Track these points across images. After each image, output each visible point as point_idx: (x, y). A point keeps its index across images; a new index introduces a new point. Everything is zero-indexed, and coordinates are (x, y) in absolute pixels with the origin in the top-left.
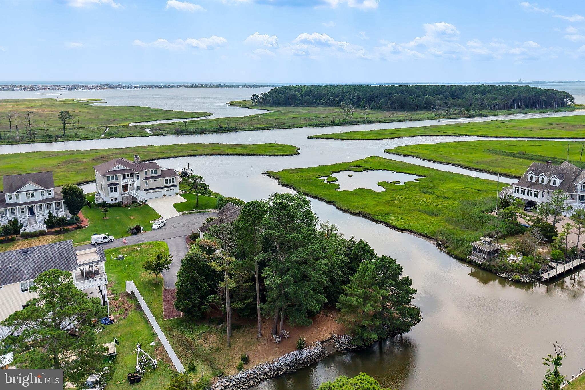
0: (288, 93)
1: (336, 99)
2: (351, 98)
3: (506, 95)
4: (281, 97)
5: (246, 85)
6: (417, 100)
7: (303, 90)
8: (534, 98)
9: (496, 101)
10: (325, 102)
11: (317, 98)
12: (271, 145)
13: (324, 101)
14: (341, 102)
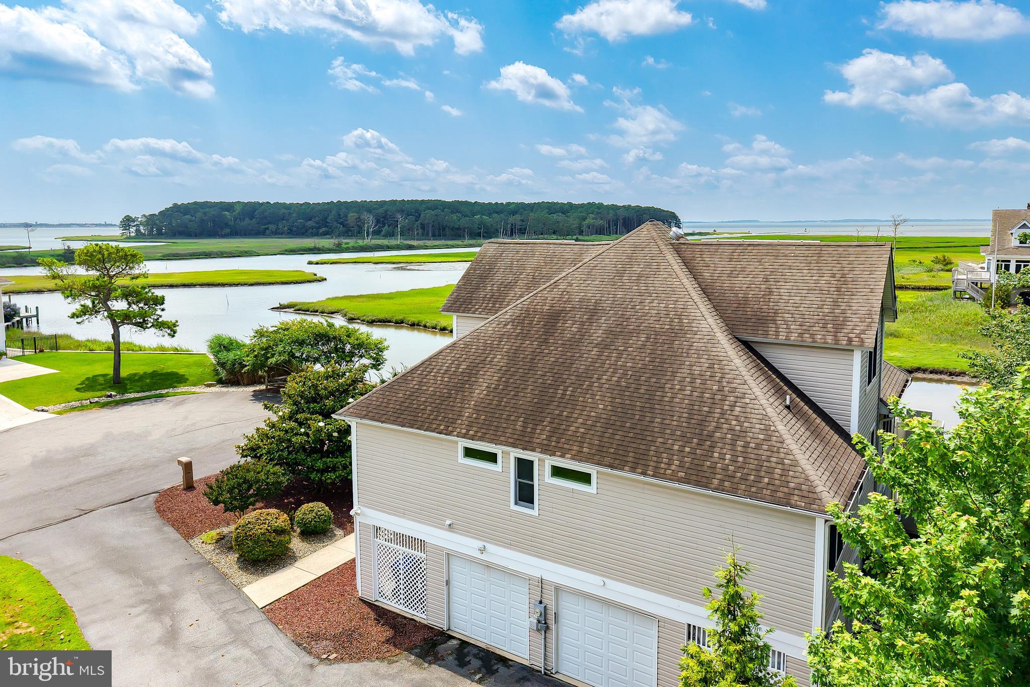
0: (205, 214)
1: (309, 222)
2: (341, 220)
3: (598, 213)
4: (191, 220)
5: (86, 224)
6: (464, 222)
7: (238, 209)
8: (635, 217)
9: (587, 222)
10: (286, 228)
11: (269, 223)
12: (235, 272)
13: (284, 227)
14: (319, 228)
